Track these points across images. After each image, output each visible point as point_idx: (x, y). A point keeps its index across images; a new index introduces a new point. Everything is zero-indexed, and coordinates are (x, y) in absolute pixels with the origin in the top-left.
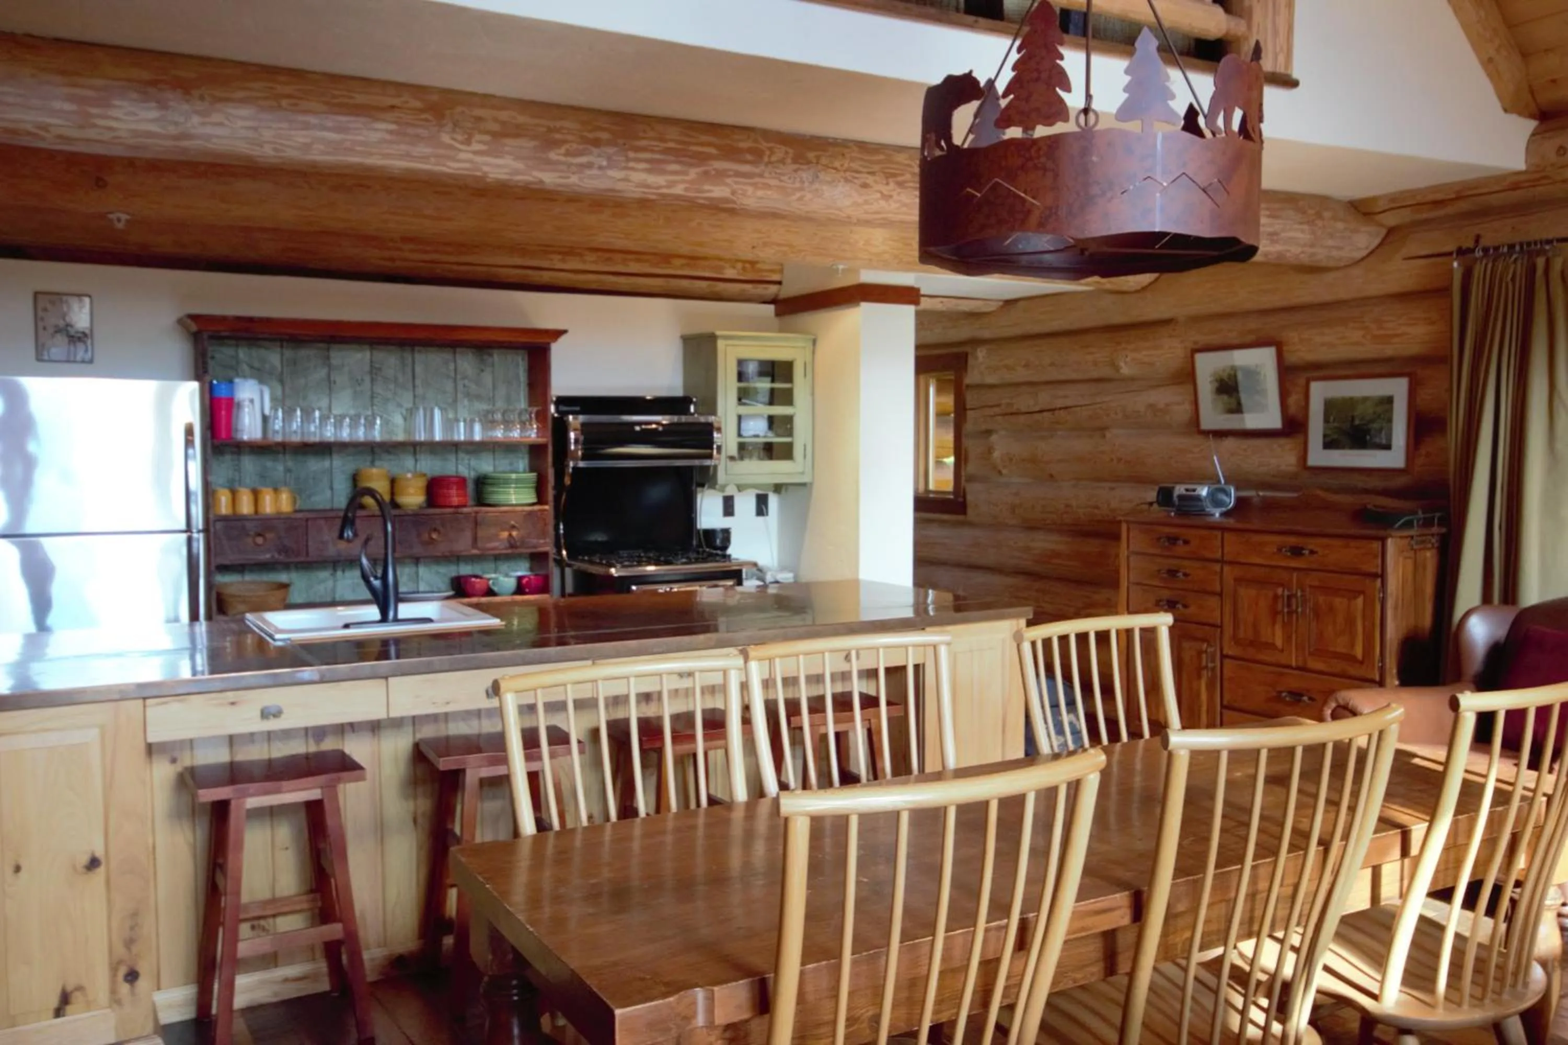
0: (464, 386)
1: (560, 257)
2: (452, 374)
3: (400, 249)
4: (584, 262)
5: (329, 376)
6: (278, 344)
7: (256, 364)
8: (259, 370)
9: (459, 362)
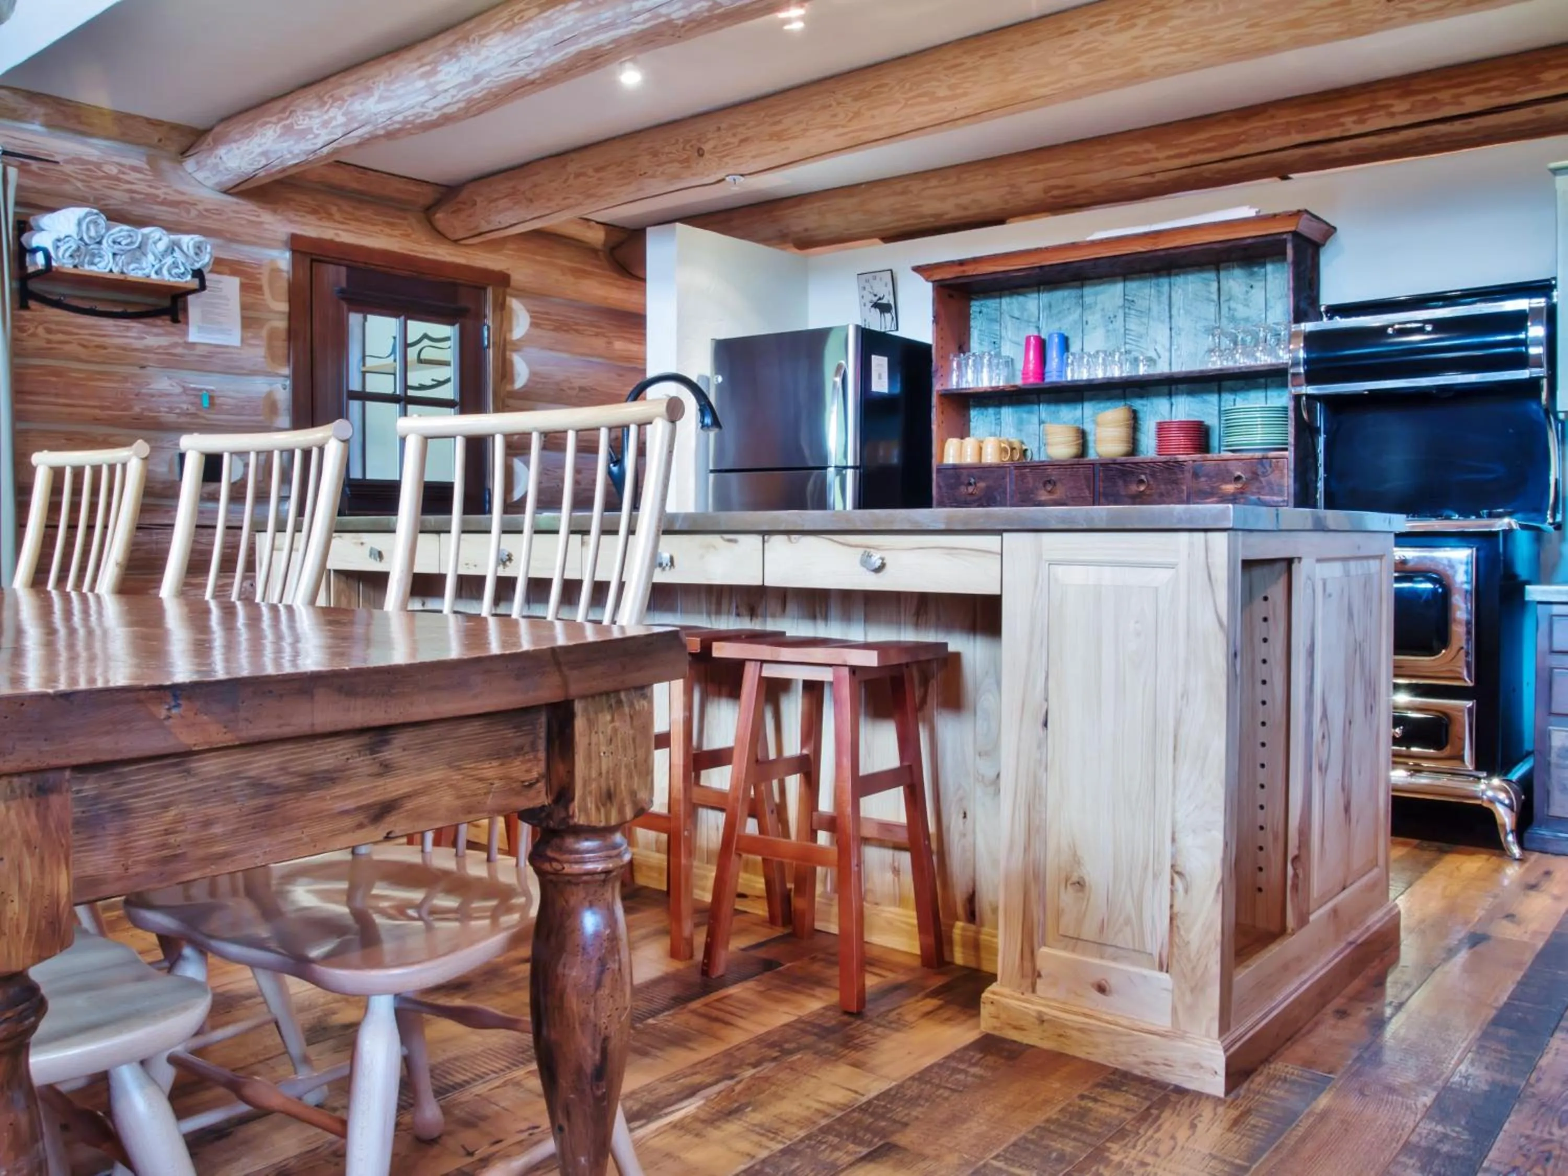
0: (1229, 309)
1: (1354, 118)
2: (1215, 297)
3: (1156, 160)
4: (1392, 115)
5: (1082, 316)
6: (1036, 288)
7: (1017, 314)
8: (1018, 319)
9: (1223, 282)
